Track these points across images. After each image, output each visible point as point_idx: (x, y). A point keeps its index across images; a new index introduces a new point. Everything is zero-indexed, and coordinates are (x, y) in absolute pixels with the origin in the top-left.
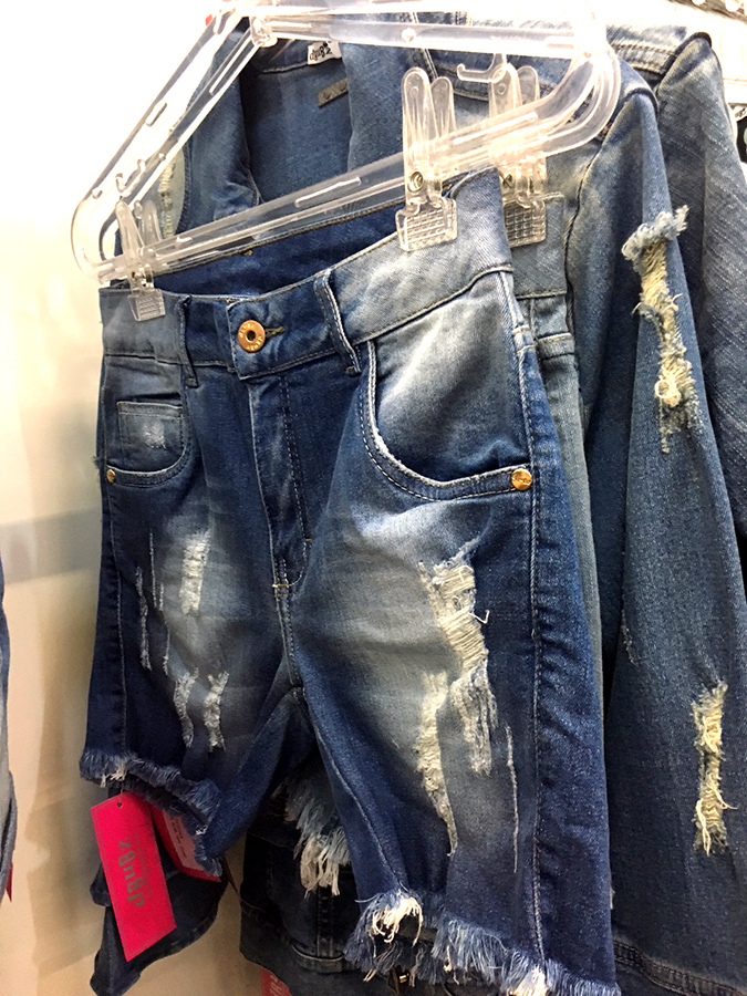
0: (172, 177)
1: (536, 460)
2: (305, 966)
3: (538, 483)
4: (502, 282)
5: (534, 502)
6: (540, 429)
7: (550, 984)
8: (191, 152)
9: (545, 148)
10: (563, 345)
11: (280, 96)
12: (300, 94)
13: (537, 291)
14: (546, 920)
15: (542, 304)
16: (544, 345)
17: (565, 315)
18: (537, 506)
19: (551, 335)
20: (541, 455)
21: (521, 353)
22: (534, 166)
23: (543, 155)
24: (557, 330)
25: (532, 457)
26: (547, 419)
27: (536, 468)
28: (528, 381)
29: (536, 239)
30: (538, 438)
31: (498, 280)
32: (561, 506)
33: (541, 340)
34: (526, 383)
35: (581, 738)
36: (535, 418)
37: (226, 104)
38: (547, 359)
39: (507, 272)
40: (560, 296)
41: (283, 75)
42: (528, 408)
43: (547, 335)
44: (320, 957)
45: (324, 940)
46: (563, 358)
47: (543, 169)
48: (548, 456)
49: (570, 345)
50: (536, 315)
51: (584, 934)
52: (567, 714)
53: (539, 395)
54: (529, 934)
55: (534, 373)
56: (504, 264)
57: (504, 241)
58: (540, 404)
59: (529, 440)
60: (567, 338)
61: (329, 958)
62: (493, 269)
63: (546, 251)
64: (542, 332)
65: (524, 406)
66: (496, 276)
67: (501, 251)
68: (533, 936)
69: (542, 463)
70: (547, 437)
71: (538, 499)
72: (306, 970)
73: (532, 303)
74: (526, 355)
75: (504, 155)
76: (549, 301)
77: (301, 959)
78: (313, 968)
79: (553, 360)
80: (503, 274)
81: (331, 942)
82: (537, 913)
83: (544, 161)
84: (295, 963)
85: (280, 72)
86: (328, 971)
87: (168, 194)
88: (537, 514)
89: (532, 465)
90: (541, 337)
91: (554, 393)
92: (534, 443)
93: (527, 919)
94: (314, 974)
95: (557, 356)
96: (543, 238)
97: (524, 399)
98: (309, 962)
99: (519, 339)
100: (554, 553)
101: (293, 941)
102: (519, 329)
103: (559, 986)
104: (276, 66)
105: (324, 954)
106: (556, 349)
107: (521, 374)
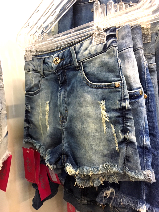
1: (148, 92)
2: (79, 203)
3: (148, 97)
4: (142, 51)
5: (147, 101)
6: (149, 85)
7: (147, 208)
9: (151, 21)
10: (154, 66)
11: (82, 10)
12: (86, 9)
13: (148, 53)
14: (146, 195)
15: (149, 56)
16: (150, 66)
17: (155, 59)
18: (148, 103)
19: (152, 63)
20: (149, 91)
21: (146, 68)
22: (148, 25)
23: (150, 23)
24: (153, 63)
25: (147, 91)
26: (151, 82)
27: (148, 94)
28: (147, 74)
29: (149, 42)
30: (149, 87)
31: (141, 51)
32: (154, 102)
33: (149, 65)
34: (146, 74)
35: (156, 155)
36: (148, 82)
37: (70, 11)
38: (150, 69)
39: (143, 49)
40: (154, 55)
41: (83, 5)
42: (147, 80)
43: (150, 64)
44: (83, 201)
45: (84, 197)
46: (154, 69)
47: (150, 26)
48: (151, 91)
49: (156, 66)
50: (148, 59)
51: (155, 198)
52: (153, 149)
53: (150, 77)
54: (142, 198)
55: (148, 72)
56: (142, 47)
57: (142, 42)
58: (149, 79)
59: (147, 88)
60: (155, 64)
61: (84, 201)
62: (140, 48)
63: (151, 44)
64: (149, 63)
65: (146, 80)
66: (140, 50)
67: (142, 44)
68: (143, 198)
69: (149, 93)
70: (151, 87)
71: (148, 101)
72: (79, 204)
73: (147, 56)
74: (147, 68)
75: (142, 22)
76: (151, 56)
77: (78, 201)
78: (81, 203)
79: (152, 69)
80: (142, 49)
81: (85, 197)
82: (144, 193)
83: (150, 24)
84: (77, 202)
85: (81, 4)
86: (84, 204)
87: (53, 32)
88: (148, 104)
89: (147, 93)
90: (149, 64)
91: (152, 77)
92: (148, 88)
93: (142, 194)
94: (81, 204)
95: (153, 68)
96: (151, 41)
97: (146, 78)
98: (80, 202)
99: (145, 64)
100: (151, 113)
101: (76, 197)
102: (145, 62)
103: (149, 209)
104: (81, 3)
105: (84, 200)
106: (153, 67)
107: (146, 72)
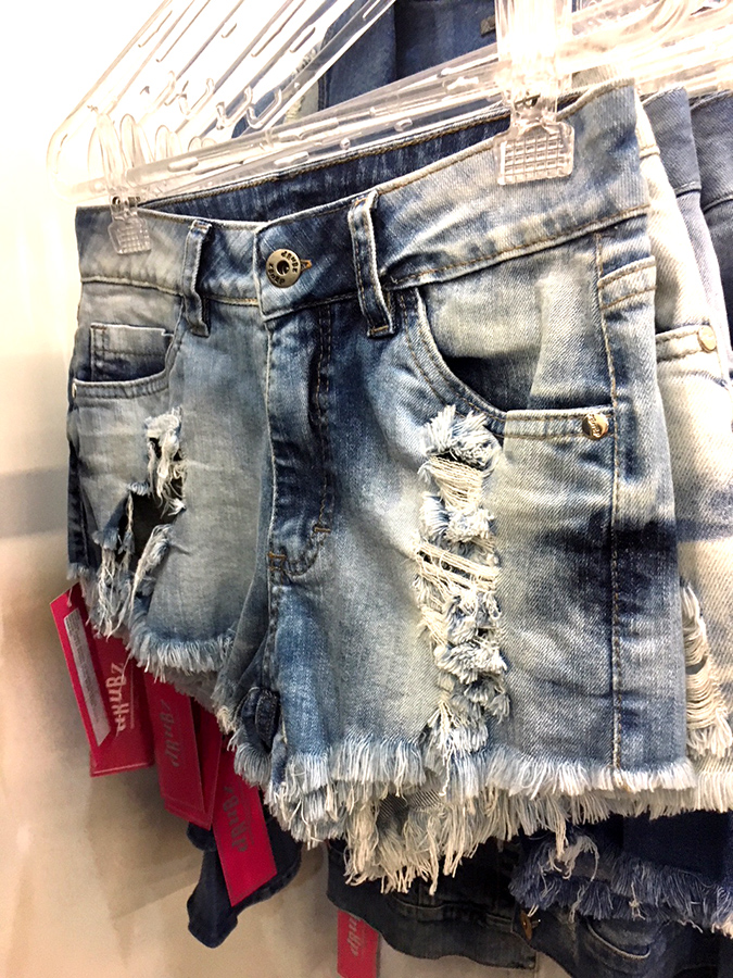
0: (300, 110)
2: (405, 913)
8: (329, 81)
11: (433, 23)
12: (458, 22)
37: (379, 30)
44: (423, 905)
61: (429, 906)
77: (402, 907)
86: (427, 919)
